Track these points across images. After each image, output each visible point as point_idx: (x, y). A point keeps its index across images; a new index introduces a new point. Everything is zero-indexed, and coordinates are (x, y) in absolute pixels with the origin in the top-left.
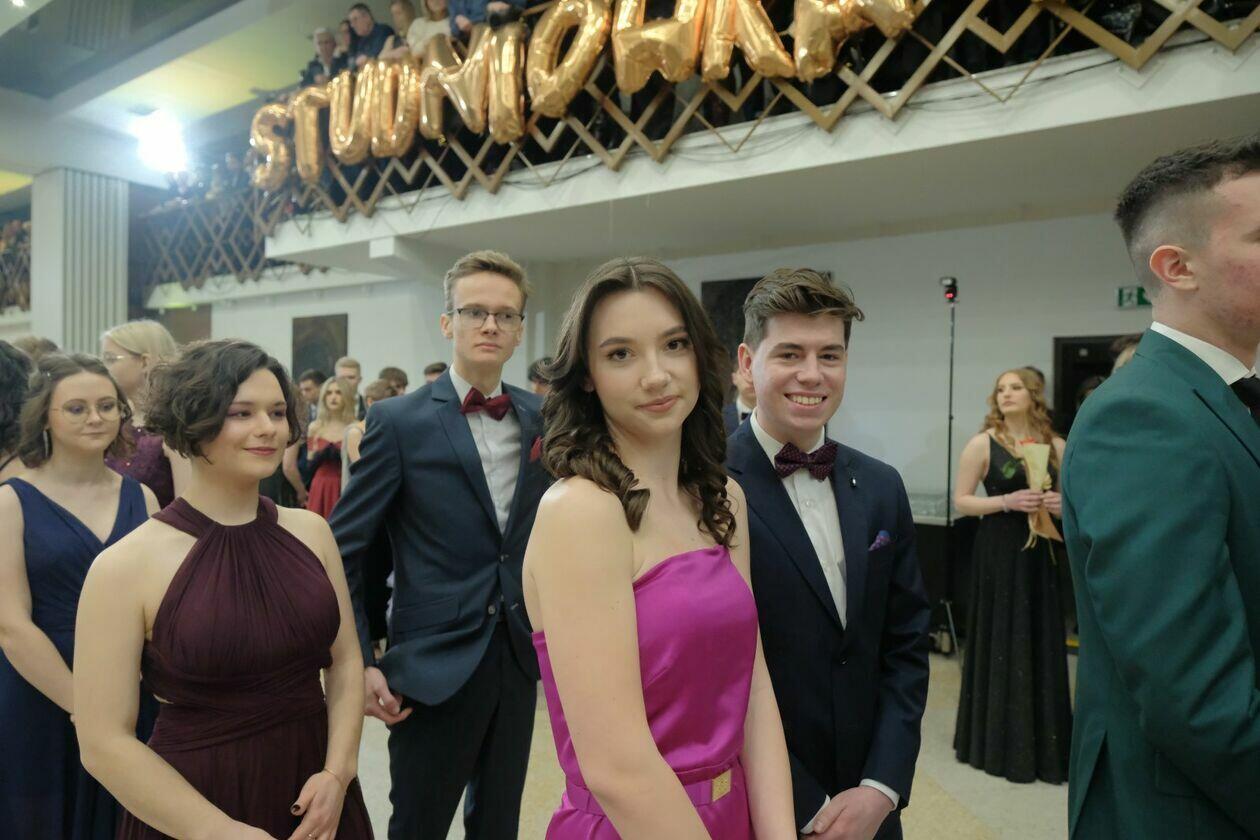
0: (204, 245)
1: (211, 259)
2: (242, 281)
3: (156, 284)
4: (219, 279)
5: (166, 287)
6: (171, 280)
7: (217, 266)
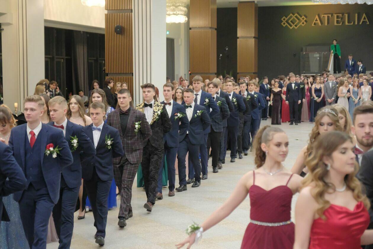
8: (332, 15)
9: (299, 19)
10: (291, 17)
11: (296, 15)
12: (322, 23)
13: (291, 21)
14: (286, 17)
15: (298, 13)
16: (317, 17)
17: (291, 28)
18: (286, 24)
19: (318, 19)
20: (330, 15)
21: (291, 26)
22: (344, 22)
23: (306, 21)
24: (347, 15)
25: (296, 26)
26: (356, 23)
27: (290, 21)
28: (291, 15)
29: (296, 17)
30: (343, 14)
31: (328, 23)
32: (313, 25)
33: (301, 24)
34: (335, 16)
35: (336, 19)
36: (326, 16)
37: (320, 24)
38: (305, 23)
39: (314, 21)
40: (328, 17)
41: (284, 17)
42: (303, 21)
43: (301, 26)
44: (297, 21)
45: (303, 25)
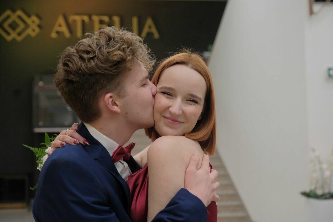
8: (90, 16)
9: (24, 22)
10: (8, 17)
11: (19, 13)
12: (71, 31)
13: (11, 26)
15: (23, 11)
16: (61, 20)
17: (9, 38)
19: (64, 24)
20: (86, 18)
21: (8, 34)
23: (40, 26)
24: (116, 20)
25: (19, 34)
27: (6, 25)
29: (20, 17)
30: (110, 17)
32: (54, 35)
33: (29, 31)
35: (98, 26)
37: (67, 34)
38: (37, 30)
39: (57, 28)
40: (83, 22)
42: (34, 26)
43: (29, 36)
44: (22, 26)
45: (33, 34)
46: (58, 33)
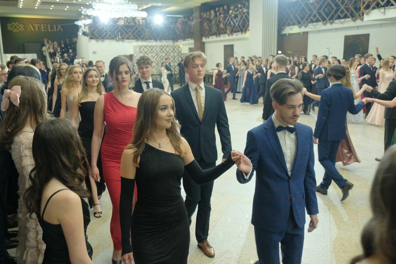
0: (309, 13)
1: (312, 17)
2: (325, 24)
3: (287, 26)
4: (315, 24)
5: (291, 27)
6: (294, 24)
7: (314, 20)
8: (40, 24)
9: (19, 26)
10: (13, 24)
11: (17, 23)
12: (34, 29)
13: (14, 27)
14: (10, 24)
15: (18, 22)
16: (31, 26)
17: (14, 31)
18: (11, 29)
19: (32, 27)
20: (39, 25)
21: (14, 30)
22: (48, 30)
23: (24, 27)
24: (49, 25)
25: (18, 30)
26: (55, 30)
28: (13, 23)
29: (17, 24)
30: (47, 25)
31: (38, 29)
33: (21, 29)
34: (42, 25)
35: (43, 28)
36: (36, 25)
40: (38, 26)
41: (9, 24)
43: (21, 30)
44: (18, 27)
45: (22, 30)
46: (30, 29)
